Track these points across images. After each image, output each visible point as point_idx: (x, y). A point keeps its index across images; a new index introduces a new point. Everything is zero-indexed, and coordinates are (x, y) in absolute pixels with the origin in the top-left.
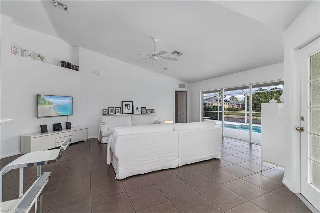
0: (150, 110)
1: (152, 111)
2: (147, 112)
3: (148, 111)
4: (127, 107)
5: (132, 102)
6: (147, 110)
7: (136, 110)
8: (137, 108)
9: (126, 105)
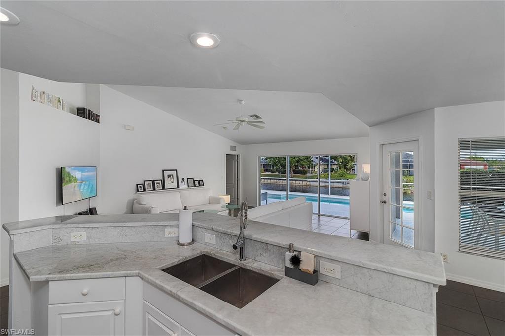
0: (199, 182)
1: (201, 183)
2: (195, 186)
3: (197, 183)
4: (170, 178)
5: (176, 170)
6: (194, 181)
7: (182, 182)
8: (183, 180)
9: (169, 176)
